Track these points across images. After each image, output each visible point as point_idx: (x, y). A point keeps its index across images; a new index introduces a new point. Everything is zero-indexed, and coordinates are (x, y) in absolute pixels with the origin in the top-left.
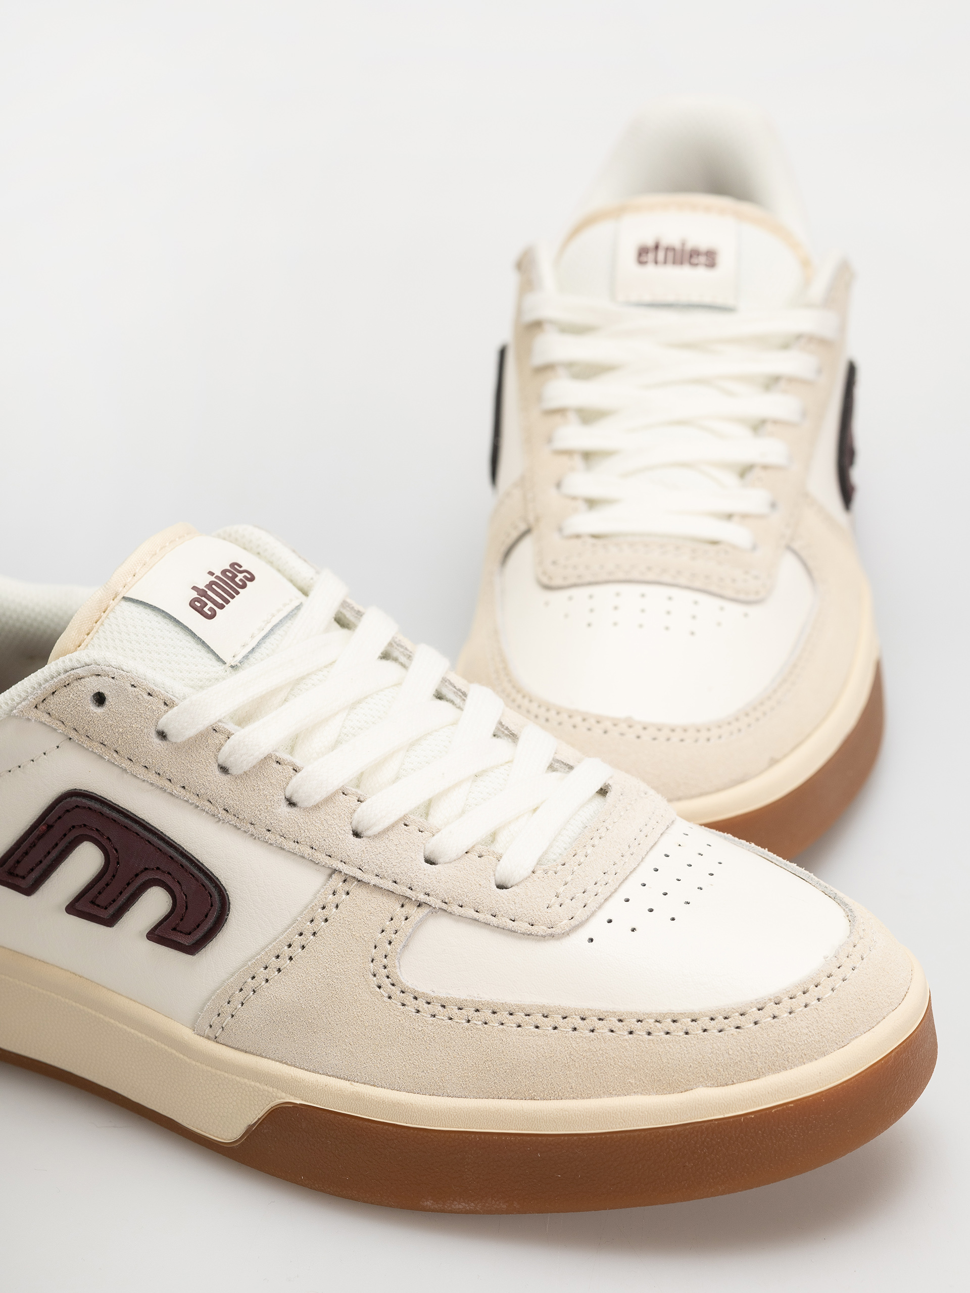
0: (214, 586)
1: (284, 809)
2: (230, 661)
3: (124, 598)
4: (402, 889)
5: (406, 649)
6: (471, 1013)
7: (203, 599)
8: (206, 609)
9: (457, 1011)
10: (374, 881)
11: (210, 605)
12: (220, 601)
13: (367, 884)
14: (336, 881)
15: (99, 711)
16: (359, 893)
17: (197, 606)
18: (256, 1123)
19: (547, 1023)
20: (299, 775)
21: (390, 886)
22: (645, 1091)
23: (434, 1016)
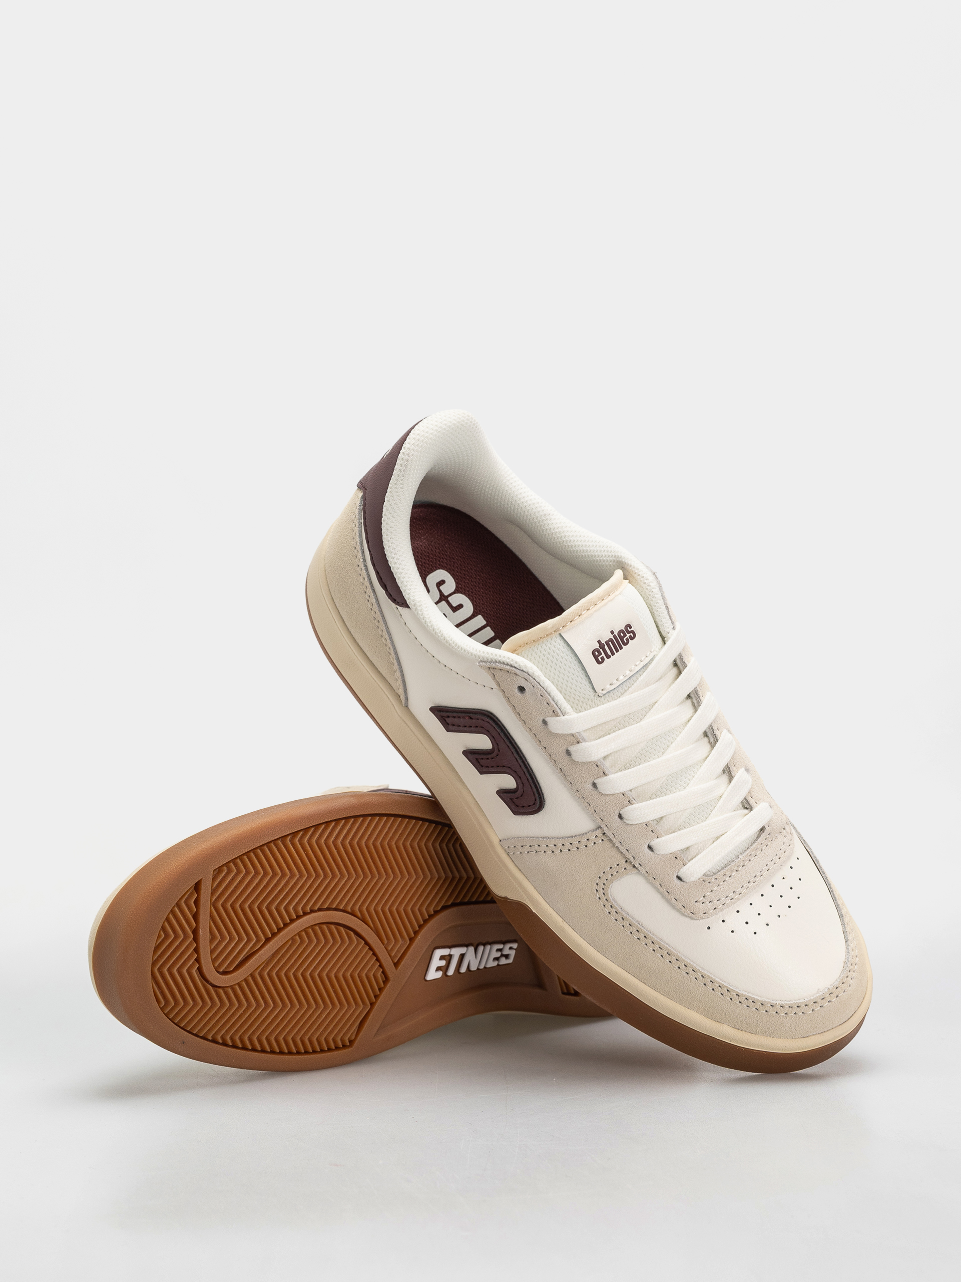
0: (610, 643)
1: (590, 786)
2: (599, 692)
3: (560, 634)
4: (629, 856)
5: (699, 697)
6: (634, 931)
7: (601, 650)
8: (599, 658)
9: (628, 925)
10: (618, 844)
11: (603, 655)
12: (609, 653)
13: (614, 844)
14: (599, 833)
15: (519, 694)
16: (607, 844)
17: (596, 654)
18: (510, 899)
19: (668, 958)
20: (605, 778)
21: (625, 852)
22: (699, 1012)
23: (616, 920)
